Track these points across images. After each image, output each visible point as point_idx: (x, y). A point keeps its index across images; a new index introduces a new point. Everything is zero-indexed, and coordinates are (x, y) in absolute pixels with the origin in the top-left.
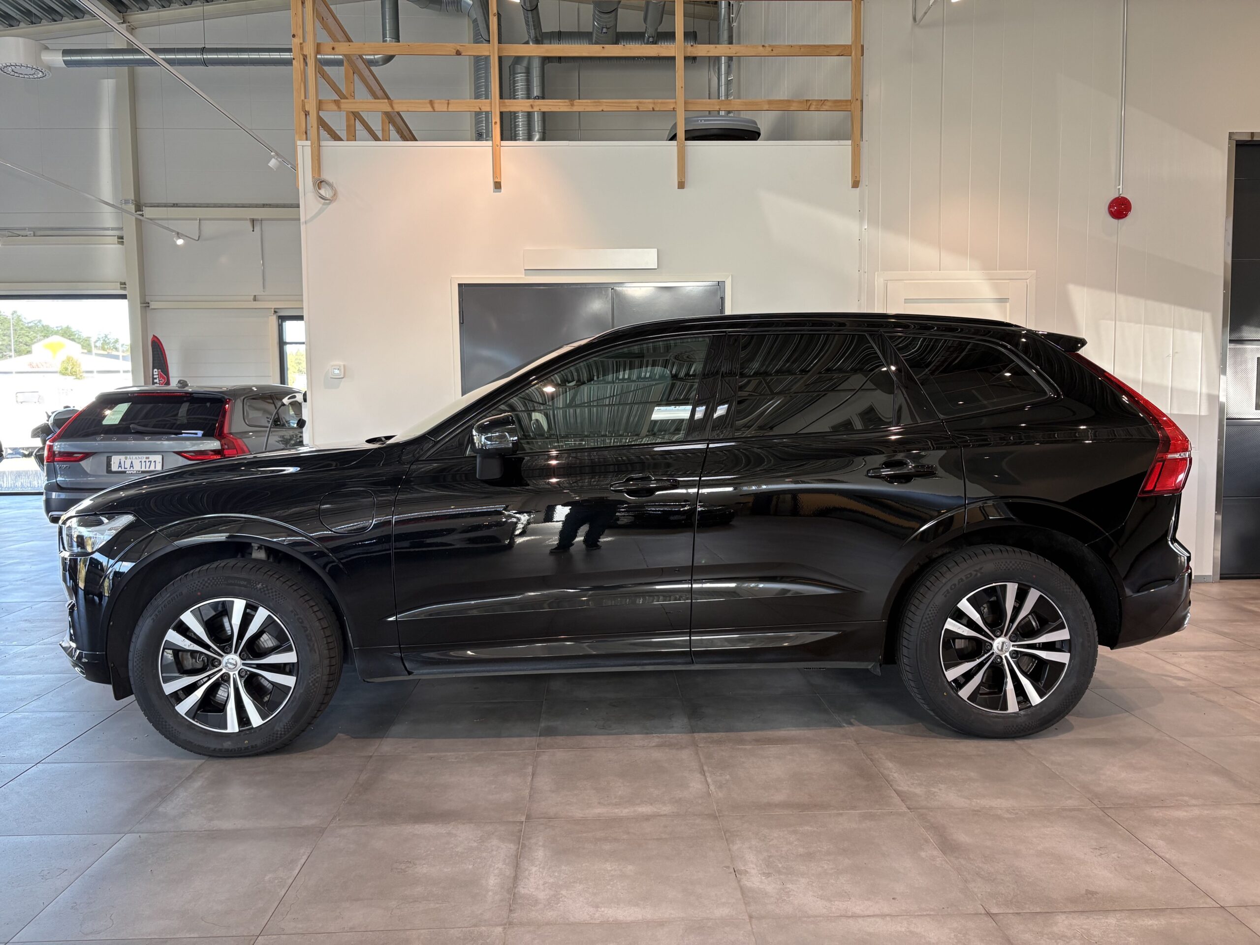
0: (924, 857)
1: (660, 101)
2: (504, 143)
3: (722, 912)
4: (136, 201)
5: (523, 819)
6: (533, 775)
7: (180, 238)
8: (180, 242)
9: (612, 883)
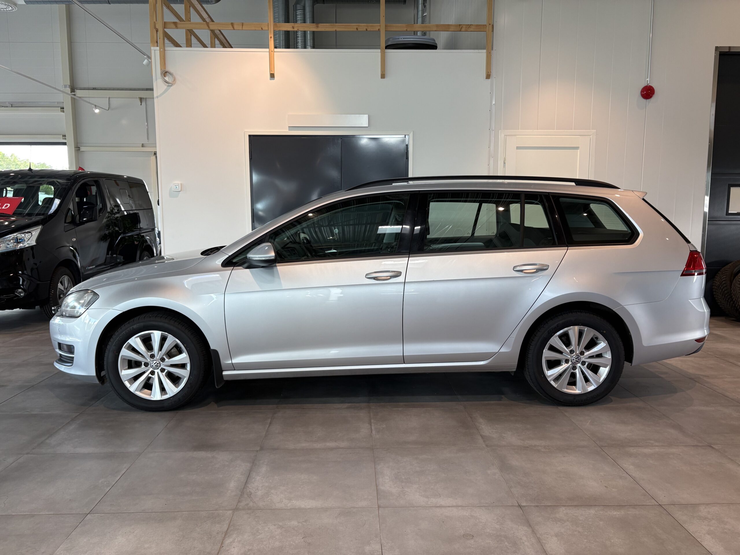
0: (489, 473)
1: (371, 24)
2: (276, 50)
3: (364, 504)
4: (71, 86)
5: (258, 449)
6: (270, 423)
7: (96, 108)
8: (97, 111)
9: (302, 486)
